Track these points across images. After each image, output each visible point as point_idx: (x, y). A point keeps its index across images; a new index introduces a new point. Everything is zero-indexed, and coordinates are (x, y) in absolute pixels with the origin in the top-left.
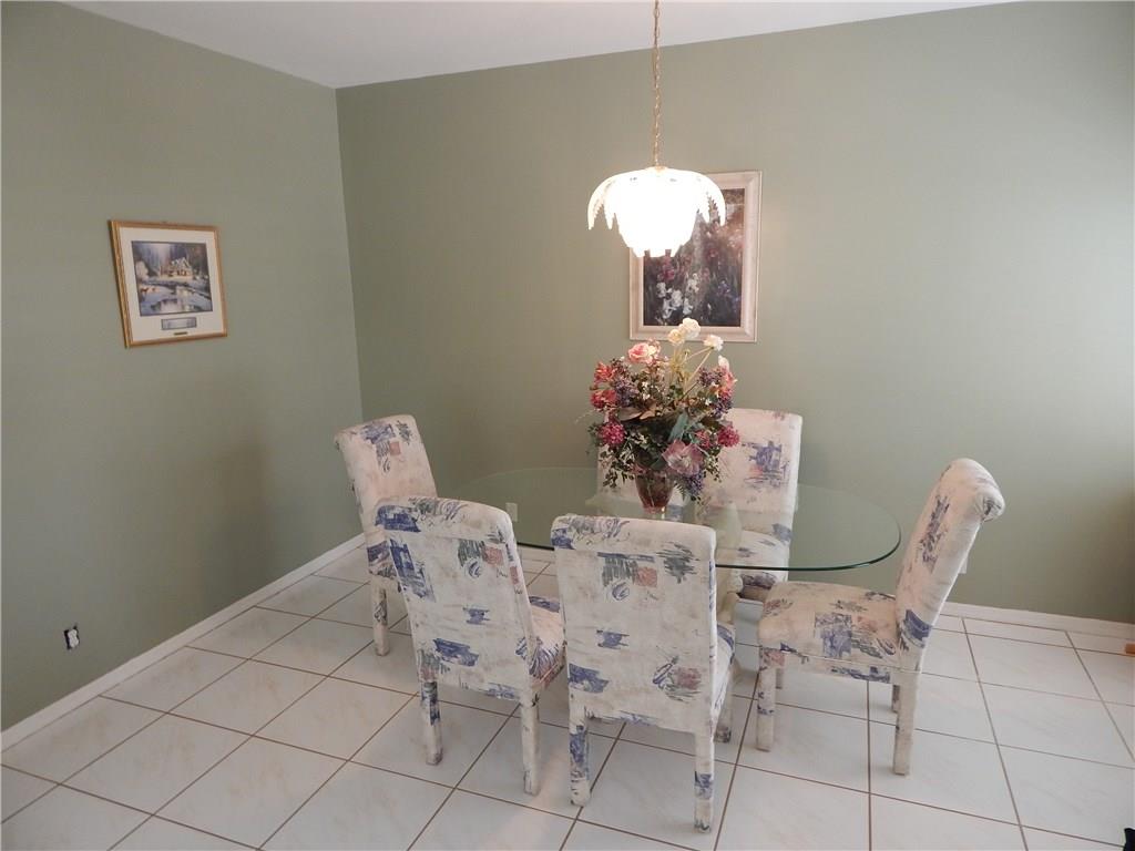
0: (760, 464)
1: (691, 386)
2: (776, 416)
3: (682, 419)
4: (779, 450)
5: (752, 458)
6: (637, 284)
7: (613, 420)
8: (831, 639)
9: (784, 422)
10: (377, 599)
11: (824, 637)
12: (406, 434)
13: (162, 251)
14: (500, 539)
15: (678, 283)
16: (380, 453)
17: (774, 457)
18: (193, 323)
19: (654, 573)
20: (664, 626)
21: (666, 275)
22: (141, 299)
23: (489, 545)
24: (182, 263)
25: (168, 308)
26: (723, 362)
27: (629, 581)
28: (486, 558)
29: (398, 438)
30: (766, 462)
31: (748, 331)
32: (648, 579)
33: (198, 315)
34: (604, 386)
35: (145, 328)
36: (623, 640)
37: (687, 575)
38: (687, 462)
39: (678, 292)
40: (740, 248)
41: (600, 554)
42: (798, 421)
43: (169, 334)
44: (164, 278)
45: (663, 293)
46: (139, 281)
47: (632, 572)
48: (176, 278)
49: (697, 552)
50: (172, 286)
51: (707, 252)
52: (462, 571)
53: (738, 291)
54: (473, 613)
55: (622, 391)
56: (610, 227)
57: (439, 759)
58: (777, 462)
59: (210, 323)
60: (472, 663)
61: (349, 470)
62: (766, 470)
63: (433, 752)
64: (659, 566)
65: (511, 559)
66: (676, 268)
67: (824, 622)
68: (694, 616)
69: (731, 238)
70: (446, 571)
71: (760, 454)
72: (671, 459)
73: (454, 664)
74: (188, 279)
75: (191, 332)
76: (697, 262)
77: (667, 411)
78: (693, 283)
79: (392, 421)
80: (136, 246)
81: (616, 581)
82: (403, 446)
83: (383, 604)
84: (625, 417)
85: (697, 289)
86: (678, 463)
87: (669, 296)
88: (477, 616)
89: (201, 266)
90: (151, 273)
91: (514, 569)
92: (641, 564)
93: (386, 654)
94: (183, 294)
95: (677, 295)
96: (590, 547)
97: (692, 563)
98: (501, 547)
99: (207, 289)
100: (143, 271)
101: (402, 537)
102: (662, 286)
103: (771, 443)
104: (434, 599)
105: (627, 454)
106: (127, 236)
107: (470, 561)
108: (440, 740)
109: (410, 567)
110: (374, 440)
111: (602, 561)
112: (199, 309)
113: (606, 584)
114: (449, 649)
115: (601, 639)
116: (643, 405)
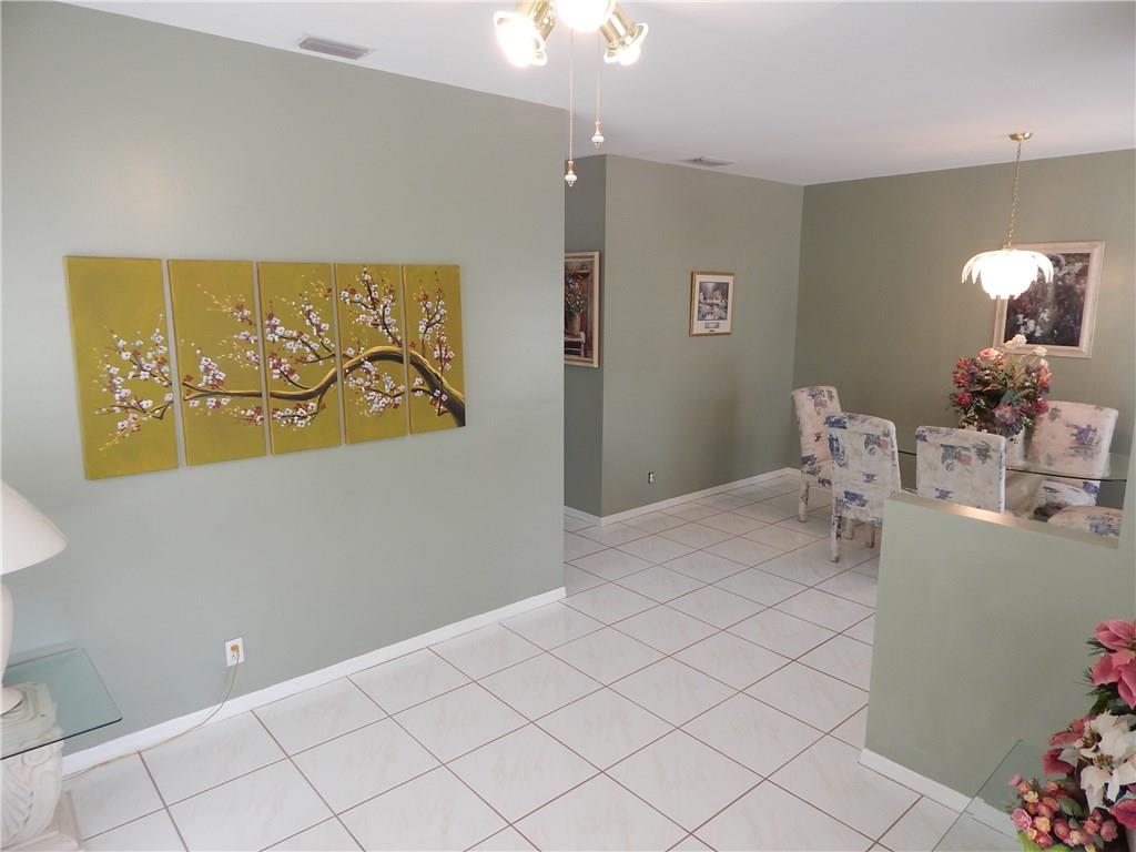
0: (1078, 439)
1: (1020, 375)
2: (1096, 409)
3: (1009, 393)
4: (1095, 431)
5: (1073, 435)
6: (1001, 316)
7: (967, 391)
8: (1096, 527)
9: (1102, 413)
10: (804, 488)
11: (1091, 526)
12: (831, 397)
13: (710, 287)
14: (887, 435)
15: (1034, 315)
16: (816, 405)
17: (1090, 435)
18: (717, 326)
19: (969, 458)
20: (974, 488)
21: (1025, 310)
22: (699, 312)
23: (881, 438)
24: (718, 293)
25: (709, 317)
26: (1043, 362)
27: (956, 461)
28: (879, 445)
29: (826, 398)
30: (1083, 440)
31: (1084, 350)
32: (967, 461)
33: (720, 321)
34: (961, 371)
35: (699, 327)
36: (950, 495)
37: (988, 460)
38: (1008, 416)
39: (1033, 321)
40: (1083, 293)
41: (942, 445)
42: (1113, 414)
43: (707, 331)
44: (709, 301)
45: (1021, 321)
46: (700, 302)
47: (958, 457)
48: (715, 301)
49: (993, 446)
50: (712, 305)
51: (1057, 295)
52: (865, 452)
53: (1079, 322)
54: (868, 476)
55: (973, 374)
56: (974, 281)
57: (837, 560)
58: (1092, 439)
59: (725, 326)
60: (863, 505)
61: (798, 413)
62: (1083, 444)
63: (835, 554)
64: (973, 454)
65: (893, 446)
66: (1032, 303)
67: (1094, 519)
68: (990, 483)
69: (1077, 286)
70: (857, 452)
71: (1080, 433)
72: (997, 413)
73: (853, 505)
74: (719, 302)
75: (717, 331)
76: (1048, 301)
77: (1000, 387)
78: (1045, 316)
79: (825, 388)
80: (701, 283)
81: (949, 461)
82: (829, 402)
83: (807, 491)
84: (972, 390)
85: (1047, 320)
86: (1002, 416)
87: (1025, 324)
88: (870, 478)
89: (725, 295)
90: (705, 299)
91: (893, 452)
92: (964, 452)
93: (804, 522)
94: (716, 309)
95: (1031, 324)
96: (937, 440)
97: (991, 453)
98: (888, 439)
99: (726, 307)
100: (702, 297)
101: (837, 432)
102: (1021, 316)
103: (1089, 426)
104: (847, 468)
105: (971, 413)
106: (699, 279)
107: (870, 447)
108: (839, 549)
109: (838, 449)
110: (813, 396)
111: (942, 449)
112: (721, 318)
113: (943, 462)
114: (851, 496)
115: (938, 494)
116: (986, 384)
